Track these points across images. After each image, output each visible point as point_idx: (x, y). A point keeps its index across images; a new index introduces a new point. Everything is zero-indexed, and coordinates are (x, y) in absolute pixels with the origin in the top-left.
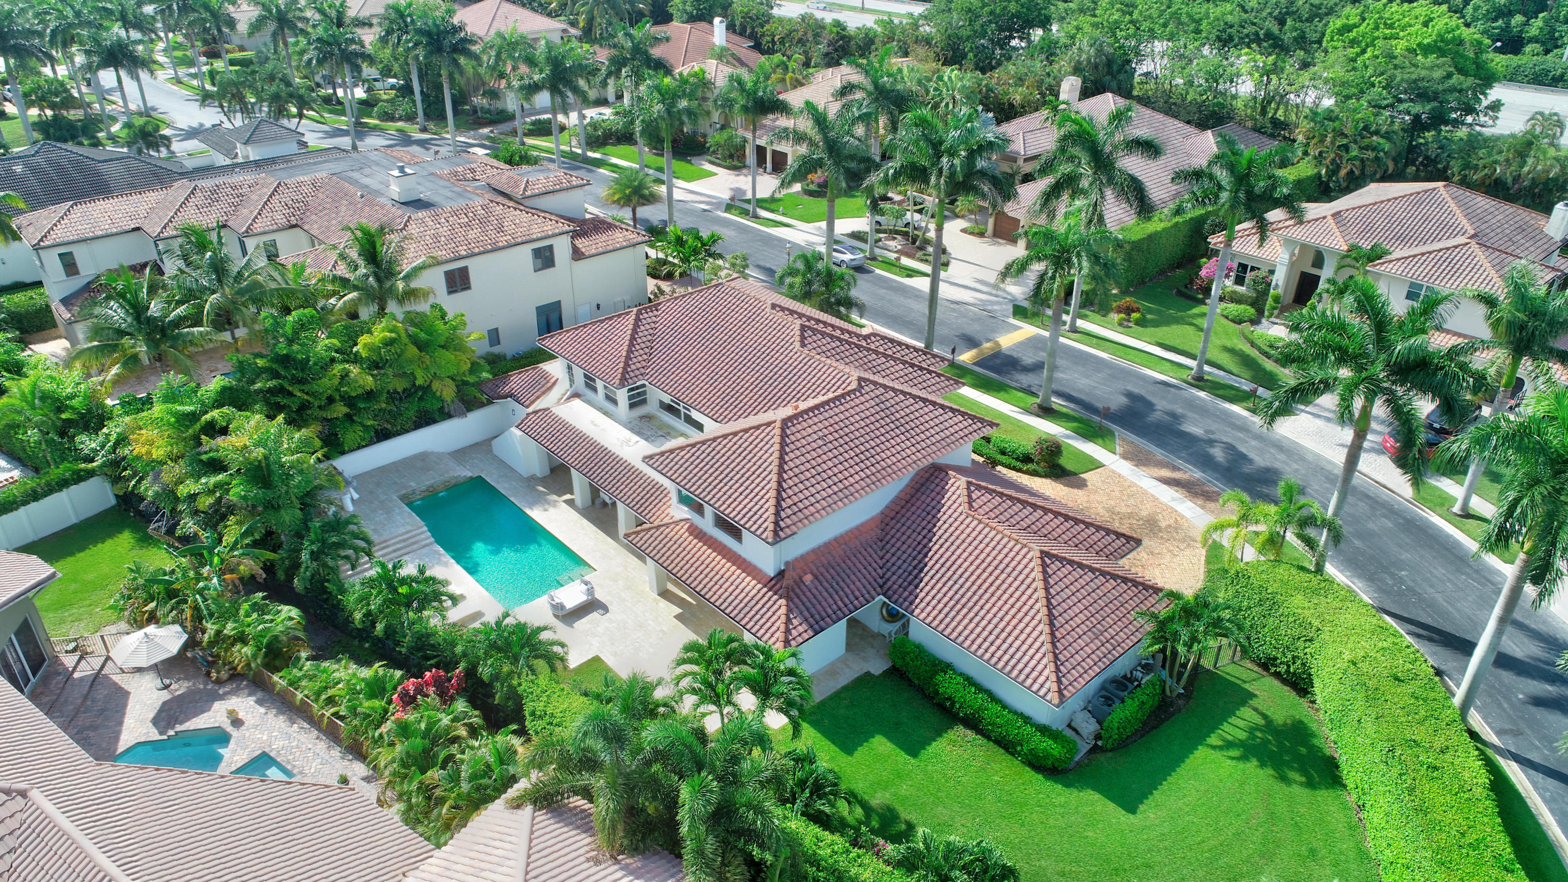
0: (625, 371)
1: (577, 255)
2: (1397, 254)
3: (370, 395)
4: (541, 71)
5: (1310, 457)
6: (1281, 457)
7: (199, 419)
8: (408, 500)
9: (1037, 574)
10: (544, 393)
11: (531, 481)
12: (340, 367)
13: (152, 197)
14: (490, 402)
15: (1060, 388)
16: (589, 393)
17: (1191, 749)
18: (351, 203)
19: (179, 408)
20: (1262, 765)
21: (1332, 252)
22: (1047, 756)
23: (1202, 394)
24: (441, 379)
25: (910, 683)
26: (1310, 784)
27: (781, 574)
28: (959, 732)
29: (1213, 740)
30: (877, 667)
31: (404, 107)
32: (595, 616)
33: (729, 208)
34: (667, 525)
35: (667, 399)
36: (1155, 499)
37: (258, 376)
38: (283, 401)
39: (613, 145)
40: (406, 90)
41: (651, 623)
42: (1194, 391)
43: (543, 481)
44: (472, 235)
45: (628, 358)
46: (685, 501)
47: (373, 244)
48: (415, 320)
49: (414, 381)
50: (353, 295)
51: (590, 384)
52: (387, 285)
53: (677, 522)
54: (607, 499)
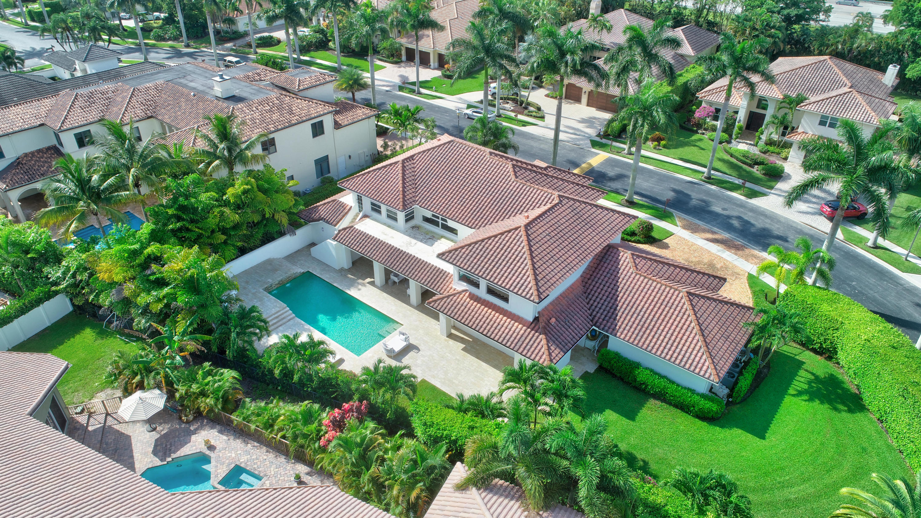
0: (404, 201)
1: (337, 126)
2: (812, 99)
3: (236, 227)
4: (280, 7)
5: (783, 220)
6: (768, 221)
7: (142, 253)
8: (269, 290)
9: (687, 306)
10: (343, 216)
11: (342, 272)
12: (218, 210)
13: (48, 102)
14: (306, 224)
15: (638, 190)
16: (375, 214)
17: (782, 398)
18: (187, 100)
19: (130, 247)
20: (822, 403)
21: (773, 99)
22: (711, 411)
23: (713, 187)
24: (279, 212)
25: (614, 376)
26: (850, 411)
27: (536, 319)
28: (652, 403)
29: (791, 391)
30: (591, 368)
31: (171, 30)
32: (412, 354)
33: (401, 88)
34: (454, 295)
35: (429, 215)
36: (709, 252)
37: (169, 219)
38: (187, 235)
39: (314, 51)
40: (170, 20)
41: (448, 354)
42: (709, 186)
43: (349, 270)
44: (275, 117)
45: (404, 192)
46: (464, 278)
47: (225, 128)
48: (257, 176)
49: (264, 215)
50: (217, 162)
51: (376, 209)
52: (235, 154)
53: (460, 293)
54: (396, 279)
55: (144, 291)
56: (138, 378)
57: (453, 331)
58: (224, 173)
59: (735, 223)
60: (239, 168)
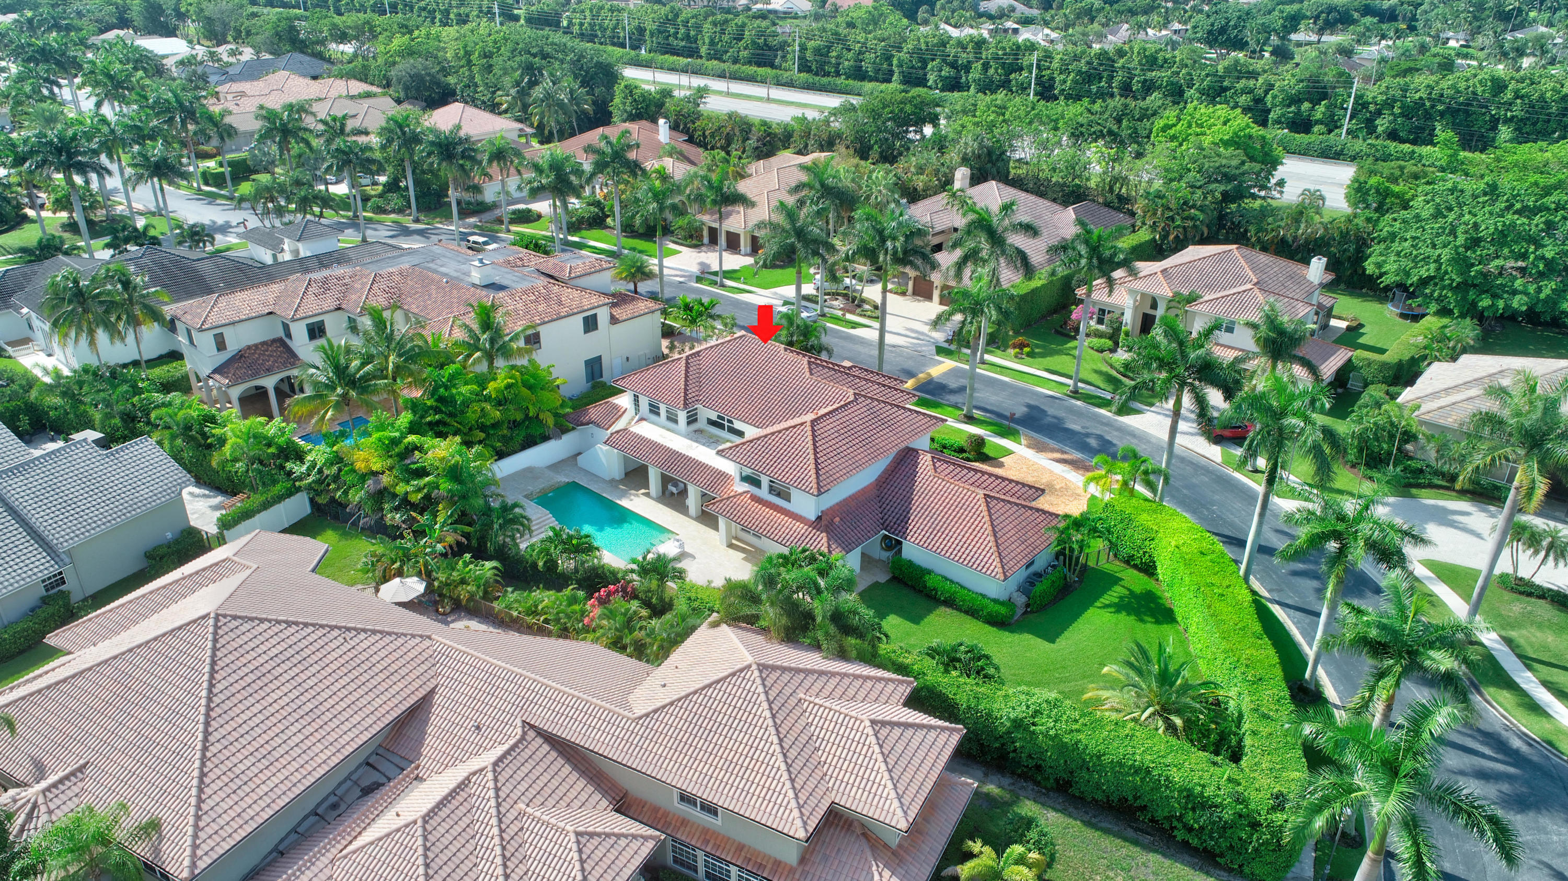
0: (685, 399)
1: (614, 320)
2: (1206, 298)
3: (496, 425)
4: (548, 177)
5: (1153, 440)
6: (1135, 441)
7: (401, 442)
8: (529, 498)
9: (983, 507)
10: (617, 419)
11: (613, 483)
12: (478, 405)
13: (276, 288)
14: (573, 429)
15: (978, 404)
16: (653, 417)
17: (1086, 609)
18: (439, 288)
19: (389, 435)
20: (1129, 614)
21: (1163, 298)
22: (998, 614)
23: (1079, 403)
24: (544, 412)
25: (906, 584)
26: (1158, 622)
27: (819, 518)
28: (942, 610)
29: (1098, 604)
30: (883, 578)
31: (395, 200)
32: (687, 560)
33: (699, 279)
34: (734, 496)
35: (714, 416)
36: (1051, 472)
37: (426, 412)
38: (447, 428)
39: (586, 229)
40: (393, 186)
41: (726, 562)
42: (1074, 401)
43: (621, 481)
44: (540, 308)
45: (686, 390)
46: (746, 479)
47: (489, 318)
48: (522, 371)
49: (527, 415)
50: (478, 354)
51: (654, 410)
52: (496, 346)
53: (741, 494)
54: (674, 490)
55: (402, 481)
56: (396, 565)
57: (734, 542)
58: (483, 367)
59: (1093, 442)
60: (500, 363)
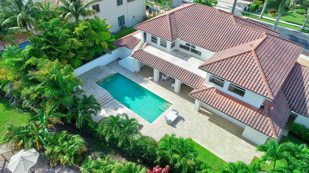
0: (172, 36)
1: (129, 0)
3: (80, 49)
7: (24, 63)
8: (98, 83)
10: (136, 44)
12: (70, 39)
14: (116, 48)
16: (153, 43)
19: (16, 60)
23: (306, 34)
24: (103, 41)
27: (262, 107)
32: (180, 122)
34: (206, 90)
35: (184, 43)
38: (53, 53)
41: (200, 123)
42: (304, 33)
43: (139, 73)
45: (171, 31)
46: (212, 81)
48: (91, 22)
49: (95, 43)
50: (69, 13)
51: (154, 40)
52: (79, 9)
53: (210, 89)
54: (165, 78)
55: (26, 86)
56: (22, 141)
57: (201, 109)
58: (73, 20)
60: (81, 18)
